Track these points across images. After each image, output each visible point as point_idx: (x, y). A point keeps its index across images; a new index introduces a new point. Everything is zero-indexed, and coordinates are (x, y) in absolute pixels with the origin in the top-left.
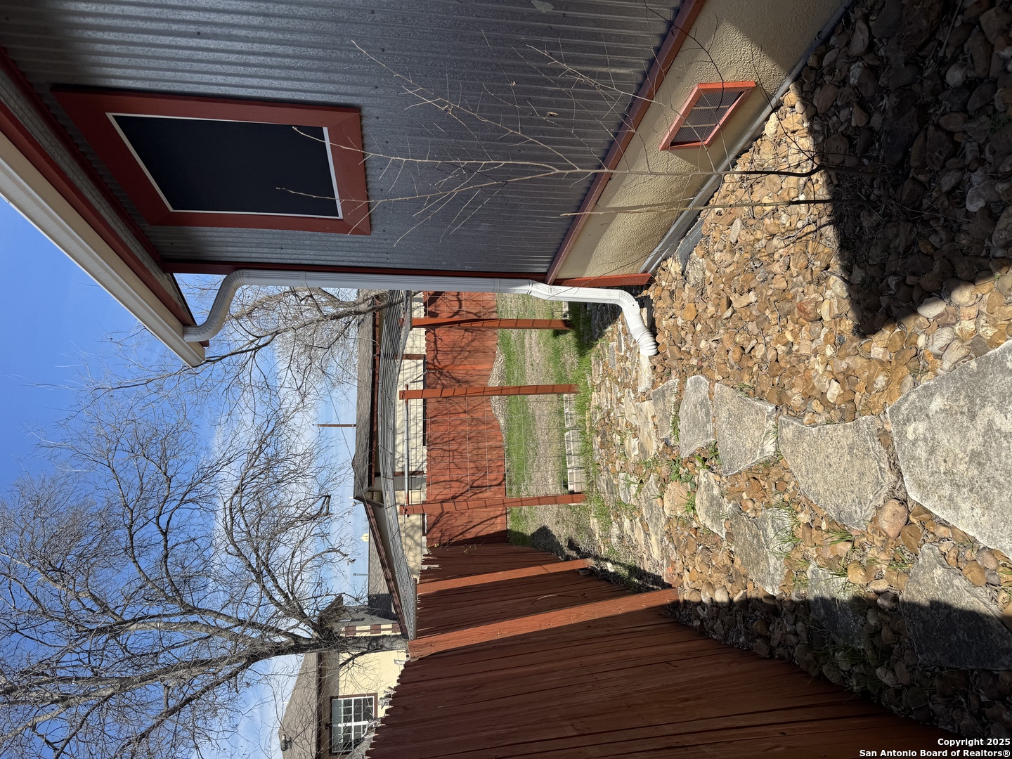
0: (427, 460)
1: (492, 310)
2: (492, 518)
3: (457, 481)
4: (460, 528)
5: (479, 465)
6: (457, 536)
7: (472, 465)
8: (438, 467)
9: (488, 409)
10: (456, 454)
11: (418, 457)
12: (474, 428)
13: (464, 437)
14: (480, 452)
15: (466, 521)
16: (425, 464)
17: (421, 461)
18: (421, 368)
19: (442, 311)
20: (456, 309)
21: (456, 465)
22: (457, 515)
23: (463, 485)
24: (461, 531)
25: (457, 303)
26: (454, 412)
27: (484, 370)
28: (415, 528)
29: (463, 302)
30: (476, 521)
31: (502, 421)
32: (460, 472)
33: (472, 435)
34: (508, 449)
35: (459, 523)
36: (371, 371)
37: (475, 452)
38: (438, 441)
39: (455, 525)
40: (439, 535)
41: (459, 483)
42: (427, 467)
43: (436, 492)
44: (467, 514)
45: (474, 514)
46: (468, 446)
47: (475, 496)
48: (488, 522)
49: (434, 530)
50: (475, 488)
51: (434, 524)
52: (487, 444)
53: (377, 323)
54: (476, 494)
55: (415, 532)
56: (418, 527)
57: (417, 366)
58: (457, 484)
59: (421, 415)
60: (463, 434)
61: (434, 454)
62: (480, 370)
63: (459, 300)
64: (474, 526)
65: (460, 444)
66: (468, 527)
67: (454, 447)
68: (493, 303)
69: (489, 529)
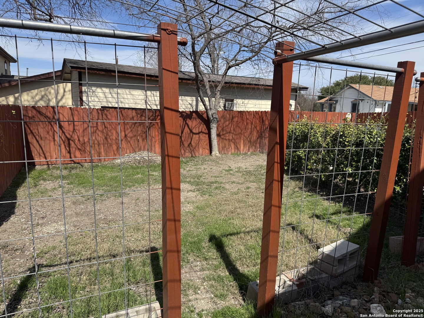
0: (90, 108)
1: (193, 153)
2: (44, 154)
3: (74, 129)
4: (36, 131)
5: (86, 145)
6: (30, 129)
7: (86, 140)
8: (85, 116)
9: (128, 151)
10: (95, 128)
11: (93, 103)
12: (114, 142)
13: (107, 135)
14: (96, 146)
15: (42, 135)
16: (87, 107)
17: (90, 104)
18: (155, 108)
19: (192, 122)
20: (194, 131)
21: (86, 129)
22: (46, 128)
23: (71, 133)
24: (34, 131)
25: (198, 132)
26: (126, 128)
27: (155, 148)
28: (48, 102)
29: (198, 136)
30: (42, 143)
31: (118, 161)
32: (81, 132)
33: (109, 140)
34: (98, 166)
35: (40, 130)
36: (153, 75)
37: (96, 142)
38: (104, 116)
39: (39, 127)
40: (30, 115)
41: (72, 130)
42: (85, 108)
43: (65, 114)
44: (47, 136)
45: (48, 142)
46: (100, 137)
47: (62, 142)
48: (41, 151)
49: (34, 112)
50: (68, 142)
51: (39, 112)
52: (102, 150)
53: (184, 81)
54: (64, 142)
55: (45, 102)
56: (49, 103)
57: (156, 105)
58: (72, 129)
59: (123, 106)
60: (110, 134)
61: (95, 113)
62: (155, 146)
63: (199, 133)
64: (38, 141)
65: (102, 132)
66: (37, 137)
67: (100, 128)
68: (197, 154)
69: (36, 152)
